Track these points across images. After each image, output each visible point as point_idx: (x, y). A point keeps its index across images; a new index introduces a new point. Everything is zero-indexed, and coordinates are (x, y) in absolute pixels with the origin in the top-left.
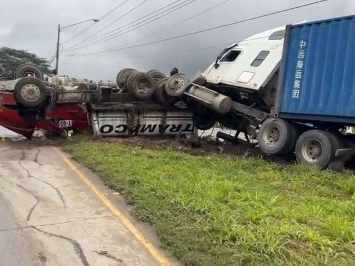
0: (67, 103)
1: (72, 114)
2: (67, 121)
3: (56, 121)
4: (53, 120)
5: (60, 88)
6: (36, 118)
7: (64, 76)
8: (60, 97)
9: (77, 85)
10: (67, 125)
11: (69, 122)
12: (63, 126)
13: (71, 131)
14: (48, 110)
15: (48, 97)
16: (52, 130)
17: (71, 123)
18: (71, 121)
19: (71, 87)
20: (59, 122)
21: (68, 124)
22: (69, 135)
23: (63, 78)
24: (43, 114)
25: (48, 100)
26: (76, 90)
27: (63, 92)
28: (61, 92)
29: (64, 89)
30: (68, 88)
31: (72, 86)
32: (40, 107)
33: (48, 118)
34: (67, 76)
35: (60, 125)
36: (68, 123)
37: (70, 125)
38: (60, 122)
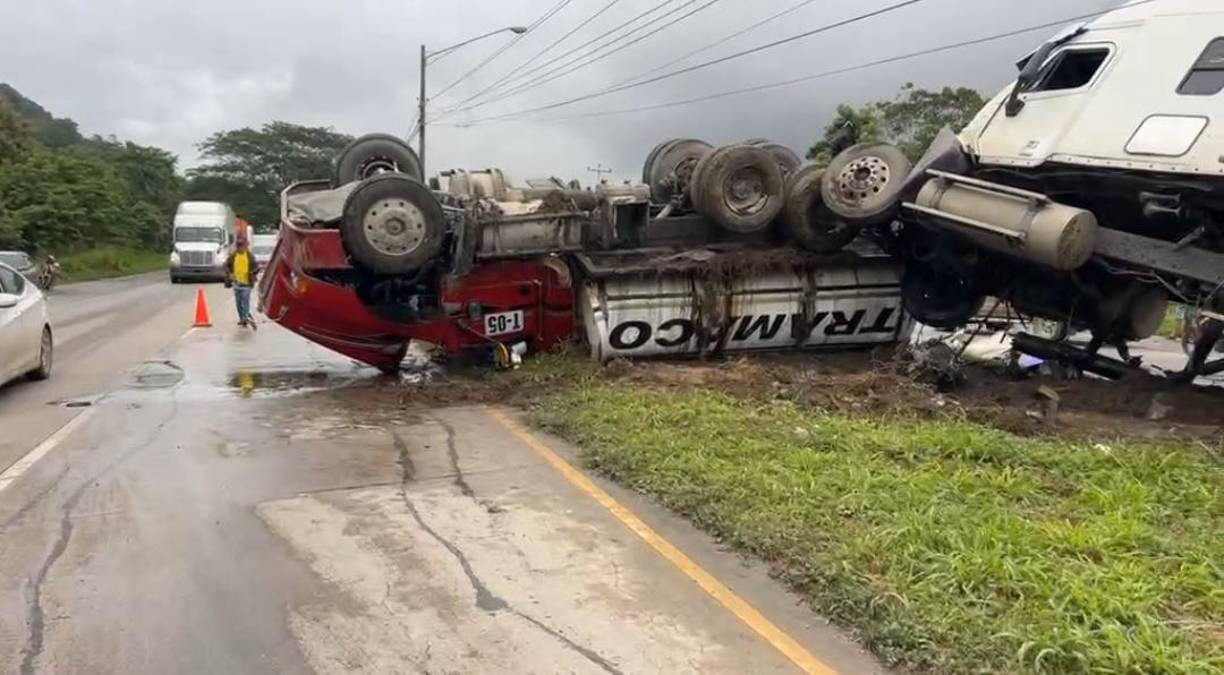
0: (509, 258)
1: (524, 290)
2: (509, 315)
3: (475, 317)
4: (466, 312)
5: (488, 210)
6: (411, 309)
7: (489, 171)
8: (488, 236)
9: (536, 198)
10: (509, 328)
11: (516, 316)
12: (498, 332)
13: (522, 346)
14: (451, 281)
15: (449, 240)
16: (464, 345)
17: (521, 322)
18: (520, 313)
19: (519, 204)
20: (483, 320)
21: (513, 323)
22: (516, 358)
23: (487, 176)
24: (432, 296)
25: (448, 249)
26: (535, 213)
27: (497, 220)
28: (490, 220)
29: (501, 212)
30: (512, 208)
31: (525, 201)
32: (422, 272)
33: (451, 307)
34: (497, 171)
35: (488, 329)
36: (513, 320)
37: (517, 326)
38: (488, 317)
